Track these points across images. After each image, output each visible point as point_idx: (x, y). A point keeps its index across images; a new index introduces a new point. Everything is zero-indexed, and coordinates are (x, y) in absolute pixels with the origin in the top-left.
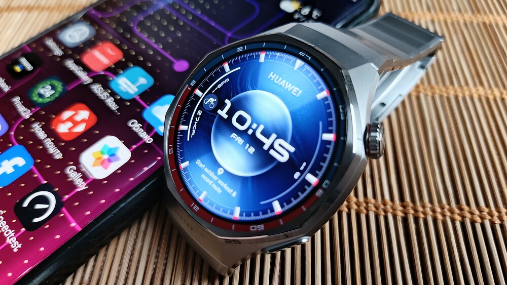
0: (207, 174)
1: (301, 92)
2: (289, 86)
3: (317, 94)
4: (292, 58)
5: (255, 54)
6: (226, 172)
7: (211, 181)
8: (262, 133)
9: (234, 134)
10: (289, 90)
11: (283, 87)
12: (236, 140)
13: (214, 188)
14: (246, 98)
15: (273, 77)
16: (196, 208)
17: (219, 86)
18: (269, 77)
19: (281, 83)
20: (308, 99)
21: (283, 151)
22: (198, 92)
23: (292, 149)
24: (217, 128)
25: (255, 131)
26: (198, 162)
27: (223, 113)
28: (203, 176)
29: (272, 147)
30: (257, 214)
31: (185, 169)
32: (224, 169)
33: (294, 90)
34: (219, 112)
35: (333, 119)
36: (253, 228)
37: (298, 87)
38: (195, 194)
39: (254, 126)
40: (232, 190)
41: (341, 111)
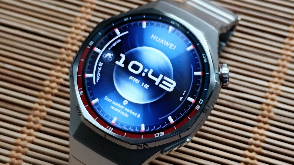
0: (115, 105)
1: (175, 47)
2: (167, 44)
3: (187, 48)
4: (166, 26)
5: (138, 23)
6: (130, 102)
7: (119, 109)
8: (153, 74)
9: (131, 77)
10: (167, 46)
11: (163, 44)
12: (134, 81)
13: (122, 114)
14: (137, 52)
15: (154, 38)
16: (111, 129)
17: (114, 45)
18: (151, 38)
19: (161, 42)
20: (181, 51)
21: (170, 85)
22: (96, 49)
23: (175, 83)
24: (117, 74)
25: (147, 74)
26: (106, 98)
27: (120, 63)
28: (112, 107)
29: (161, 82)
30: (157, 126)
31: (96, 104)
32: (128, 101)
33: (171, 46)
34: (117, 62)
35: (200, 62)
36: (156, 135)
37: (173, 44)
38: (108, 120)
39: (146, 70)
40: (136, 114)
41: (204, 57)
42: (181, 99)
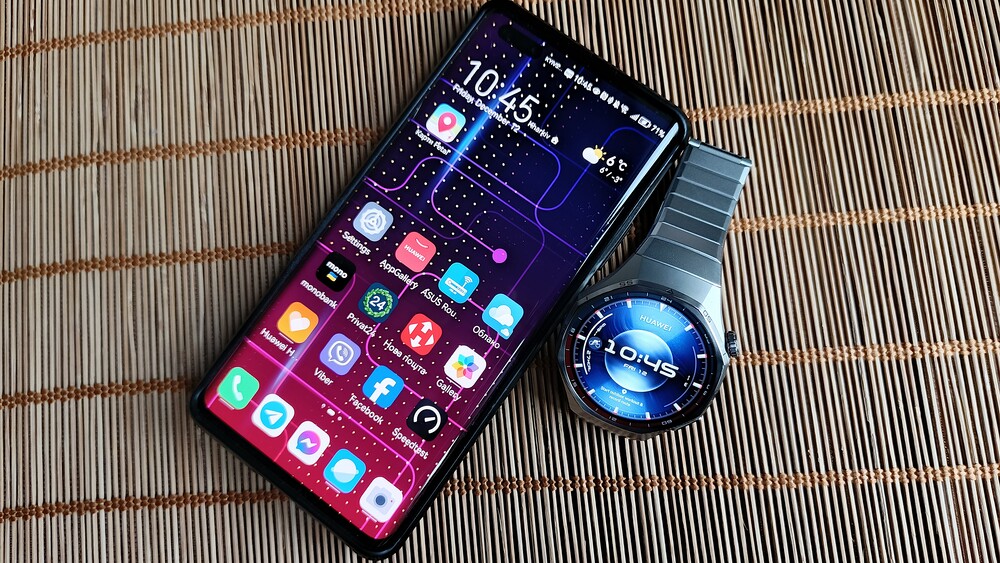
0: (614, 395)
1: (671, 328)
2: (660, 324)
3: (685, 328)
4: (657, 303)
5: (621, 302)
6: (629, 391)
7: (619, 399)
8: (649, 361)
9: (624, 364)
10: (661, 327)
11: (655, 325)
12: (629, 367)
13: (623, 403)
14: (626, 336)
15: (644, 318)
16: (614, 419)
17: (599, 330)
18: (641, 319)
19: (652, 323)
20: (678, 332)
21: (670, 371)
22: (580, 337)
23: (677, 368)
24: (609, 361)
25: (642, 360)
26: (602, 388)
27: (610, 350)
28: (611, 397)
29: (660, 368)
30: (663, 414)
31: (593, 395)
32: (627, 390)
33: (665, 327)
34: (606, 349)
35: (702, 344)
36: (664, 423)
37: (668, 325)
38: (609, 410)
39: (641, 356)
40: (639, 403)
41: (707, 338)
42: (685, 384)
